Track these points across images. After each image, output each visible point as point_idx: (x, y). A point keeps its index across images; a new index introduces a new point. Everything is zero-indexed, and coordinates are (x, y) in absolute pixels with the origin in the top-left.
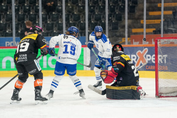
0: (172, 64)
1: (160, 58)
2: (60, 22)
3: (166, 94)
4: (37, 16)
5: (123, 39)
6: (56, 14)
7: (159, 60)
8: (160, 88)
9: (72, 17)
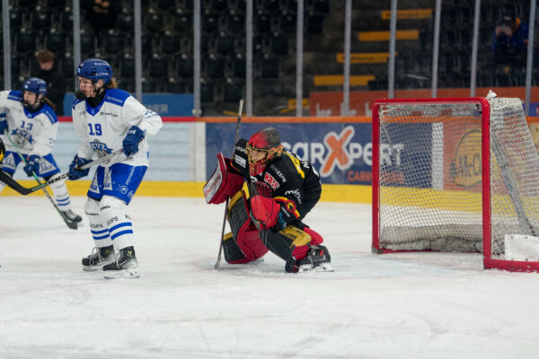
0: (415, 167)
1: (386, 151)
2: (127, 56)
3: (399, 243)
4: (67, 40)
5: (291, 102)
6: (117, 34)
7: (383, 156)
8: (384, 230)
9: (158, 43)
